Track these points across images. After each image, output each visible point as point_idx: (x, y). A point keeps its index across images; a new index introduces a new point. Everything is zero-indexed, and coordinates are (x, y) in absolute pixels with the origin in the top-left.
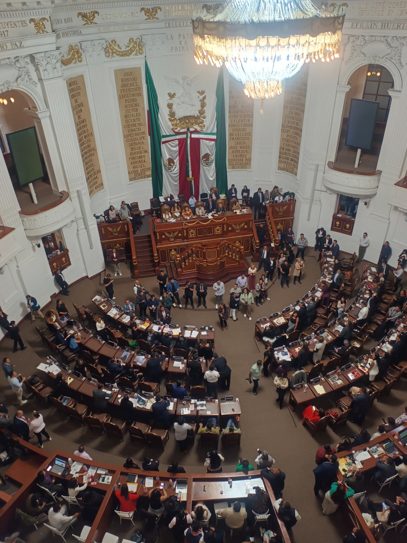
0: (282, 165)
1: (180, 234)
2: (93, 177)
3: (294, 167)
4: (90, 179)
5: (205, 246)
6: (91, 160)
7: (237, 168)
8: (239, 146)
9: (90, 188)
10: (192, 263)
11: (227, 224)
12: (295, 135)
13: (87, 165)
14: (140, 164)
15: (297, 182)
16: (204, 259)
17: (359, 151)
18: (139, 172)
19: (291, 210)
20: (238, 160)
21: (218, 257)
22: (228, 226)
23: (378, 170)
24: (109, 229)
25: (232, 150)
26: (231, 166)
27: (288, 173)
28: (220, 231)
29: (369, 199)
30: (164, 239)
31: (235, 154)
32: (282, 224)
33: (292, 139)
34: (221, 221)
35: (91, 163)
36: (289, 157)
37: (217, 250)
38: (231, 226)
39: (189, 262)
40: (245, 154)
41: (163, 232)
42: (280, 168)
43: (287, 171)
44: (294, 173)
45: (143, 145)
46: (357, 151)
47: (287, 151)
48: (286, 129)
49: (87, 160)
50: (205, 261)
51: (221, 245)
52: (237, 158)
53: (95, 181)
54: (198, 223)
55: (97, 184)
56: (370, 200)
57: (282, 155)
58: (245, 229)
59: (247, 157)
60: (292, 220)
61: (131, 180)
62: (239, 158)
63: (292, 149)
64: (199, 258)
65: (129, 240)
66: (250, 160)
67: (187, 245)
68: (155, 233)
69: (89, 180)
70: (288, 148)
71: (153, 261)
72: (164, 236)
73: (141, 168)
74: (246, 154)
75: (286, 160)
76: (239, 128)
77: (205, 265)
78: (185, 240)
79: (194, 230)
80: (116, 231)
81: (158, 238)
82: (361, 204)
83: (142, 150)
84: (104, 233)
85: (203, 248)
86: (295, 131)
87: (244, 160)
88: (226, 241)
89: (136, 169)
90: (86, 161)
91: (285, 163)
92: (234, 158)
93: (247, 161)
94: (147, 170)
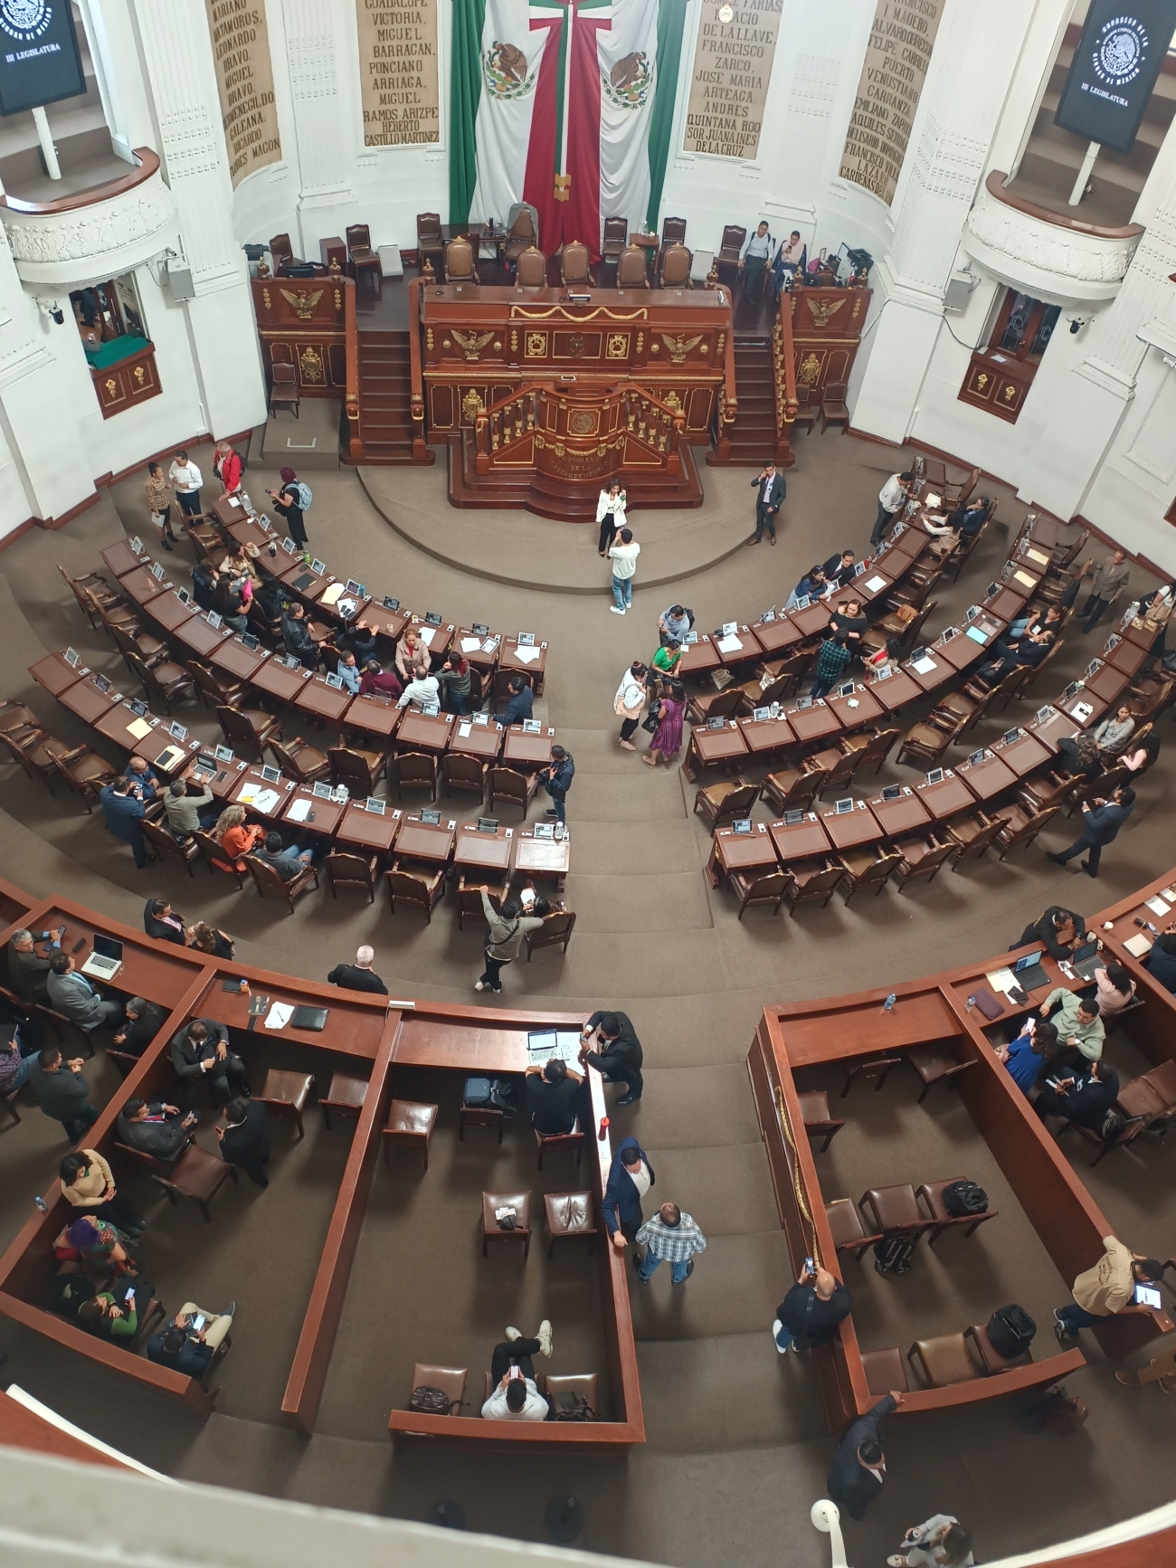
0: (854, 163)
1: (498, 344)
2: (249, 114)
3: (890, 173)
4: (238, 121)
5: (565, 390)
6: (244, 56)
7: (713, 148)
8: (728, 73)
9: (237, 151)
10: (522, 439)
11: (647, 331)
12: (907, 64)
13: (231, 72)
14: (405, 90)
15: (890, 225)
16: (558, 433)
17: (1094, 149)
18: (400, 118)
19: (855, 315)
20: (718, 122)
21: (602, 433)
22: (652, 337)
23: (1134, 224)
24: (285, 293)
25: (708, 84)
26: (693, 142)
27: (867, 190)
28: (623, 349)
29: (1090, 315)
30: (450, 353)
31: (711, 100)
32: (819, 357)
33: (897, 76)
34: (629, 317)
35: (244, 64)
36: (879, 136)
37: (600, 409)
38: (660, 341)
39: (513, 436)
40: (744, 104)
41: (449, 327)
42: (845, 172)
43: (867, 184)
44: (885, 195)
45: (418, 25)
46: (1086, 149)
47: (874, 117)
48: (886, 37)
49: (229, 54)
50: (561, 441)
51: (615, 394)
52: (718, 115)
53: (254, 128)
54: (558, 314)
55: (260, 142)
56: (1090, 319)
57: (861, 128)
58: (701, 357)
59: (750, 118)
60: (853, 350)
61: (370, 141)
62: (724, 116)
63: (892, 111)
64: (544, 428)
65: (343, 339)
66: (757, 127)
67: (517, 384)
68: (422, 329)
69: (234, 124)
70: (880, 104)
71: (407, 417)
72: (447, 343)
73: (405, 106)
74: (748, 104)
75: (869, 148)
76: (735, 10)
77: (560, 453)
78: (514, 365)
79: (542, 335)
80: (305, 304)
81: (430, 346)
82: (1062, 325)
83: (414, 41)
84: (268, 305)
85: (559, 398)
86: (911, 48)
87: (739, 125)
88: (633, 386)
89: (391, 107)
90: (225, 57)
91: (865, 157)
92: (706, 114)
93: (748, 132)
94: (424, 114)
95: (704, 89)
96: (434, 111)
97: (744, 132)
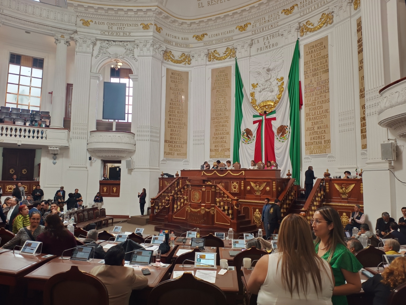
2: (178, 144)
4: (169, 144)
6: (179, 131)
7: (315, 152)
8: (316, 127)
9: (171, 151)
10: (182, 207)
11: (245, 180)
13: (173, 132)
14: (221, 144)
16: (189, 202)
18: (220, 151)
20: (315, 143)
21: (203, 202)
22: (247, 183)
24: (165, 182)
25: (310, 131)
26: (308, 151)
28: (237, 188)
31: (312, 136)
32: (348, 215)
34: (238, 174)
35: (179, 133)
39: (180, 206)
40: (323, 135)
42: (363, 147)
45: (226, 127)
48: (364, 93)
50: (189, 205)
52: (315, 141)
53: (179, 148)
55: (180, 152)
57: (364, 128)
58: (267, 192)
59: (326, 139)
61: (211, 157)
62: (317, 141)
66: (329, 141)
73: (221, 148)
74: (325, 134)
76: (315, 106)
77: (189, 211)
83: (225, 131)
87: (323, 142)
89: (217, 148)
90: (172, 128)
92: (311, 141)
93: (327, 144)
94: (226, 150)
95: (309, 134)
96: (229, 149)
97: (325, 144)
